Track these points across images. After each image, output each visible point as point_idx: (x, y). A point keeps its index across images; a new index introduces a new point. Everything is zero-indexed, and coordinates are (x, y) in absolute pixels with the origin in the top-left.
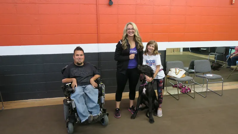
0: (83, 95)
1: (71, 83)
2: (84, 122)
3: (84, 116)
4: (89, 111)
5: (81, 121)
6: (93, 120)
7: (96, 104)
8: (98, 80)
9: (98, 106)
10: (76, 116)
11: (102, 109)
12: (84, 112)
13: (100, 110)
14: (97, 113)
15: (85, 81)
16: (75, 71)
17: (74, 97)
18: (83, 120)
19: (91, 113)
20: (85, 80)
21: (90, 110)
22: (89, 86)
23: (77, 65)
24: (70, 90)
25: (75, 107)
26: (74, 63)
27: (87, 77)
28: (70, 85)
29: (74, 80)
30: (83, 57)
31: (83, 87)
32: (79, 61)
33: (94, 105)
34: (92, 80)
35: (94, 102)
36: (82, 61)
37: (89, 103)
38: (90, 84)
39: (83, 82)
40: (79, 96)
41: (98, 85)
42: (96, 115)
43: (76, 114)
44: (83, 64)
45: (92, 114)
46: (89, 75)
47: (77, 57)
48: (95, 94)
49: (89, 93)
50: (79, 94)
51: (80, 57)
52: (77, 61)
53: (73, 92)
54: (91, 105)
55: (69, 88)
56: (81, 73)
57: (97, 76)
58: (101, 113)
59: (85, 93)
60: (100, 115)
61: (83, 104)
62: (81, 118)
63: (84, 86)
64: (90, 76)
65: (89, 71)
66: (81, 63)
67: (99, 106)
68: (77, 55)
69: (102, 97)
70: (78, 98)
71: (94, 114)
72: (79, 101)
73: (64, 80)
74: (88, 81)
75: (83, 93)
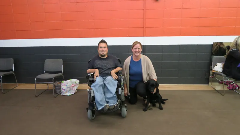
0: (102, 85)
2: (100, 110)
3: (101, 105)
4: (106, 101)
5: (97, 109)
6: (108, 109)
9: (115, 96)
11: (119, 100)
12: (101, 101)
14: (113, 103)
16: (98, 63)
17: (94, 86)
18: (100, 108)
19: (107, 102)
22: (109, 78)
23: (101, 57)
25: (93, 95)
27: (109, 69)
28: (92, 75)
29: (97, 71)
31: (103, 78)
32: (102, 53)
33: (111, 95)
34: (113, 72)
35: (111, 93)
36: (105, 53)
37: (107, 93)
38: (110, 75)
40: (98, 86)
41: (118, 77)
42: (112, 105)
44: (106, 57)
45: (109, 103)
46: (110, 67)
47: (100, 49)
48: (114, 85)
50: (98, 84)
51: (103, 49)
52: (100, 53)
53: (93, 81)
54: (109, 95)
55: (90, 78)
57: (119, 69)
58: (118, 104)
59: (104, 84)
60: (116, 105)
62: (98, 106)
63: (104, 77)
64: (111, 68)
67: (117, 97)
68: (101, 47)
69: (120, 89)
70: (97, 87)
71: (111, 104)
72: (98, 91)
73: (88, 71)
74: (109, 73)
75: (102, 83)
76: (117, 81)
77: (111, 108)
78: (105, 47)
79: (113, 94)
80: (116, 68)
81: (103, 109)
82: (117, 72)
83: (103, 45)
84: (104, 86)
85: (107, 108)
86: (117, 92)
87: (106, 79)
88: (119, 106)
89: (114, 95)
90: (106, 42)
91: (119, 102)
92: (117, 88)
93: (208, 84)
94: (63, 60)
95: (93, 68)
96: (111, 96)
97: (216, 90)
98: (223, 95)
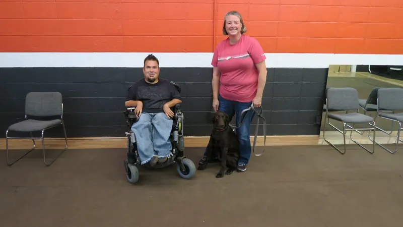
0: (148, 126)
1: (134, 108)
2: (145, 164)
3: (146, 157)
4: (154, 150)
5: (141, 162)
6: (157, 163)
7: (165, 142)
8: (176, 106)
9: (170, 144)
10: (136, 154)
11: (174, 150)
12: (147, 150)
13: (172, 151)
14: (166, 154)
15: (156, 107)
18: (144, 162)
19: (157, 153)
20: (155, 105)
21: (156, 149)
22: (159, 115)
23: (148, 82)
24: (132, 117)
25: (134, 142)
26: (144, 79)
27: (160, 101)
28: (133, 110)
29: (140, 104)
30: (156, 70)
31: (151, 115)
32: (151, 76)
33: (163, 142)
34: (167, 106)
35: (163, 138)
36: (155, 76)
37: (157, 138)
38: (163, 111)
39: (152, 108)
40: (143, 127)
41: (175, 115)
42: (163, 157)
43: (136, 152)
44: (157, 82)
45: (159, 154)
46: (162, 98)
47: (148, 70)
48: (168, 127)
50: (142, 125)
51: (152, 70)
52: (148, 75)
53: (135, 120)
54: (159, 142)
55: (131, 114)
56: (152, 94)
57: (176, 101)
58: (172, 155)
59: (152, 124)
60: (169, 157)
61: (147, 139)
62: (141, 157)
63: (153, 114)
64: (164, 100)
65: (163, 92)
66: (154, 80)
67: (171, 145)
68: (149, 67)
69: (176, 133)
70: (140, 129)
71: (161, 155)
72: (143, 135)
73: (127, 103)
74: (161, 107)
75: (150, 123)
76: (172, 121)
77: (161, 161)
78: (154, 67)
79: (165, 140)
80: (171, 99)
81: (148, 163)
82: (173, 105)
83: (151, 63)
84: (152, 128)
85: (155, 162)
87: (156, 116)
88: (173, 158)
89: (168, 141)
90: (157, 58)
91: (174, 153)
92: (172, 132)
93: (319, 134)
94: (62, 94)
95: (135, 99)
96: (162, 144)
97: (331, 145)
98: (342, 154)
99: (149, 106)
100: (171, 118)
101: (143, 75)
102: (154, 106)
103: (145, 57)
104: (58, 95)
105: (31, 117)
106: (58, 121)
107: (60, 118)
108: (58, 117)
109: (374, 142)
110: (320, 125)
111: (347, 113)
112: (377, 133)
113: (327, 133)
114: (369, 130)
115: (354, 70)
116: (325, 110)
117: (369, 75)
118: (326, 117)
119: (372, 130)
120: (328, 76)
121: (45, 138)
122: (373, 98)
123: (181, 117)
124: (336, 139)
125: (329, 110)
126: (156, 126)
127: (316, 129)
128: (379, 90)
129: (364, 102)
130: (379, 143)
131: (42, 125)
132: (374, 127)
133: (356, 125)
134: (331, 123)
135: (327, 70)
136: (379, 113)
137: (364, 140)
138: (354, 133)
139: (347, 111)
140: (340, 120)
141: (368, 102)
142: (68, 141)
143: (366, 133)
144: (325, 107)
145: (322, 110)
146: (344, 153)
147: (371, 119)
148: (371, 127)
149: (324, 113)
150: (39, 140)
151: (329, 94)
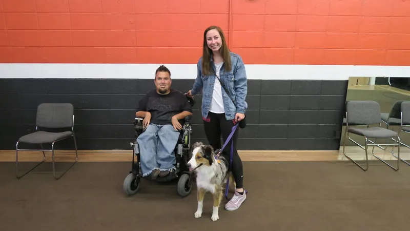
2: (146, 176)
3: (148, 169)
4: (158, 163)
5: (142, 174)
6: (158, 176)
7: (168, 155)
9: (173, 157)
11: (178, 164)
12: (149, 162)
14: (168, 167)
15: (164, 119)
17: (141, 139)
18: (145, 174)
19: (159, 165)
20: (163, 116)
21: (159, 162)
22: (166, 127)
23: (159, 93)
24: (137, 127)
27: (169, 112)
29: (148, 115)
30: (168, 81)
31: (158, 127)
32: (162, 88)
33: (167, 155)
34: (175, 118)
35: (166, 151)
36: (167, 87)
37: (161, 150)
38: (170, 123)
39: (160, 119)
40: (148, 138)
41: (182, 127)
44: (168, 93)
45: (161, 167)
46: (172, 110)
47: (159, 81)
49: (163, 136)
50: (147, 136)
51: (163, 81)
52: (159, 87)
53: (141, 131)
54: (163, 155)
56: (162, 105)
57: (185, 113)
58: (175, 169)
59: (157, 136)
60: (171, 171)
61: (151, 151)
62: (143, 169)
63: (159, 125)
64: (173, 112)
65: (173, 104)
66: (166, 91)
67: (175, 159)
68: (160, 78)
69: (180, 146)
70: (145, 140)
71: (163, 168)
72: (147, 146)
73: (138, 113)
74: (169, 119)
75: (154, 135)
76: (179, 134)
77: (163, 174)
78: (166, 79)
80: (181, 111)
82: (182, 118)
83: (163, 74)
84: (157, 139)
85: (156, 174)
86: (176, 150)
87: (163, 128)
89: (171, 154)
91: (178, 167)
93: (339, 149)
94: (73, 105)
96: (165, 157)
97: (352, 161)
98: (364, 170)
99: (158, 117)
100: (179, 131)
101: (155, 86)
102: (162, 118)
103: (157, 69)
104: (70, 106)
105: (41, 129)
106: (69, 133)
107: (71, 130)
108: (69, 129)
109: (398, 158)
110: (339, 140)
111: (368, 127)
112: (402, 149)
113: (346, 148)
114: (393, 146)
115: (373, 82)
116: (345, 124)
117: (389, 88)
118: (346, 131)
119: (396, 146)
120: (348, 88)
121: (55, 151)
122: (397, 112)
123: (188, 130)
124: (357, 154)
125: (349, 124)
126: (161, 138)
127: (336, 143)
128: (402, 103)
129: (386, 115)
130: (403, 159)
131: (52, 137)
132: (398, 143)
133: (378, 140)
134: (351, 137)
135: (347, 82)
136: (403, 128)
137: (387, 156)
138: (376, 148)
139: (368, 125)
140: (362, 135)
141: (391, 116)
142: (78, 153)
143: (389, 149)
144: (345, 120)
145: (342, 124)
146: (367, 170)
147: (395, 133)
148: (394, 142)
149: (344, 128)
150: (49, 152)
151: (349, 107)
